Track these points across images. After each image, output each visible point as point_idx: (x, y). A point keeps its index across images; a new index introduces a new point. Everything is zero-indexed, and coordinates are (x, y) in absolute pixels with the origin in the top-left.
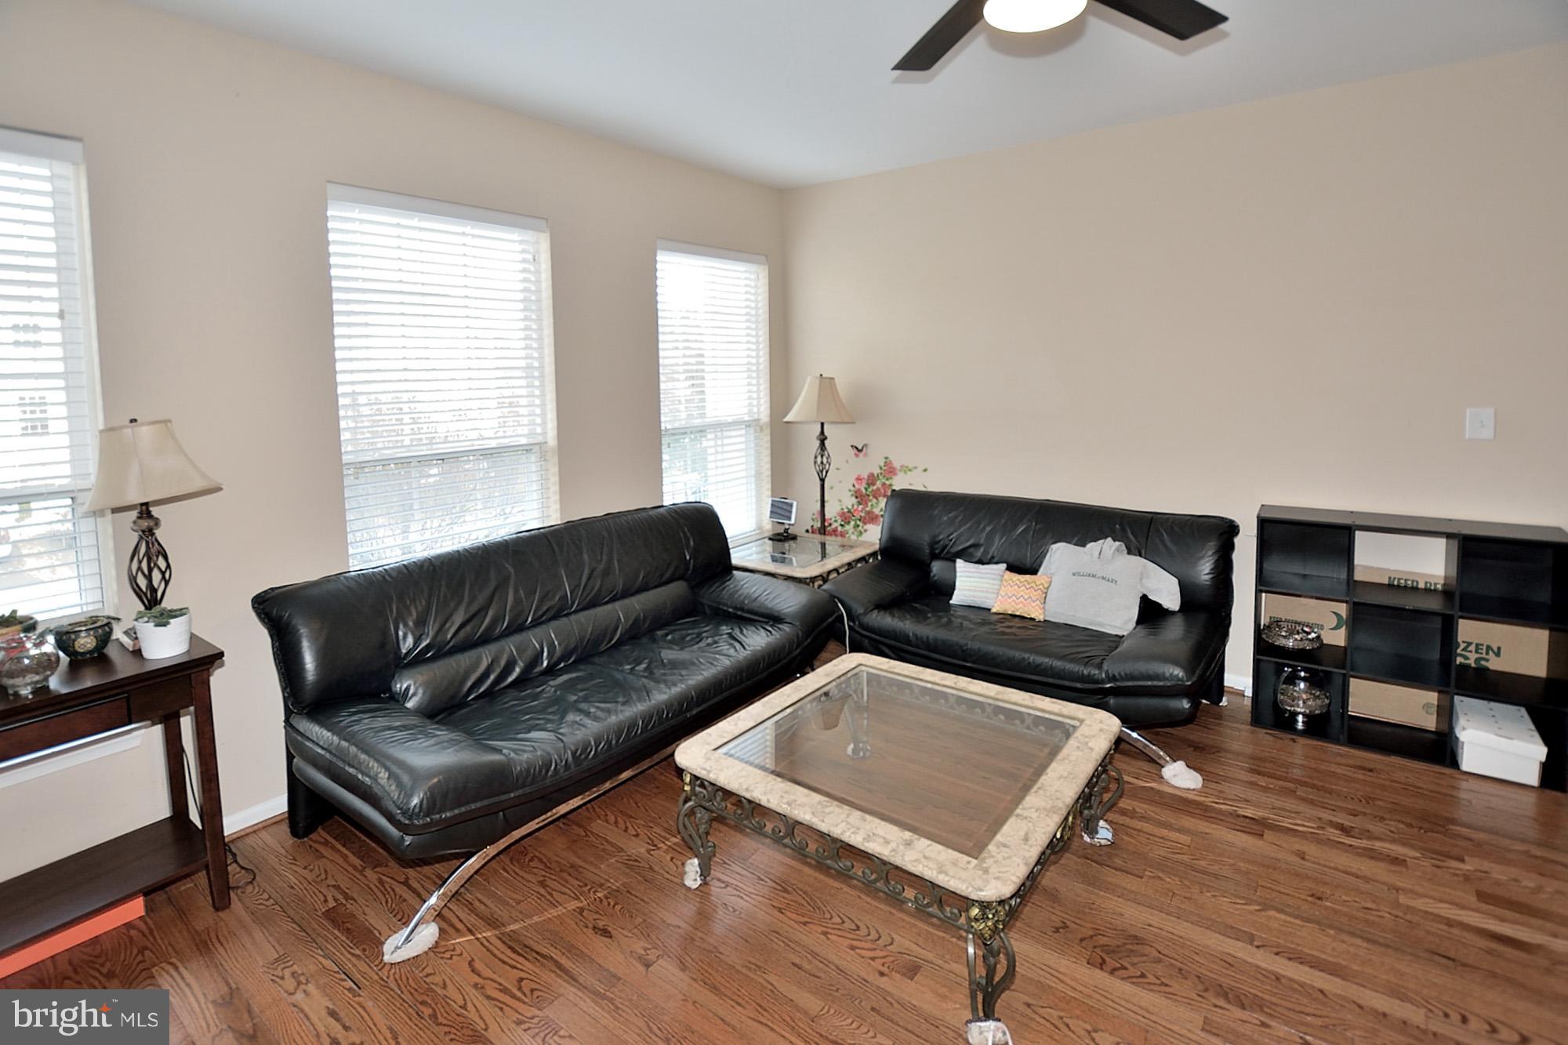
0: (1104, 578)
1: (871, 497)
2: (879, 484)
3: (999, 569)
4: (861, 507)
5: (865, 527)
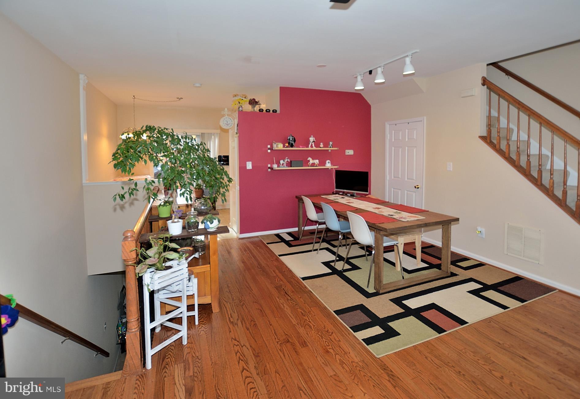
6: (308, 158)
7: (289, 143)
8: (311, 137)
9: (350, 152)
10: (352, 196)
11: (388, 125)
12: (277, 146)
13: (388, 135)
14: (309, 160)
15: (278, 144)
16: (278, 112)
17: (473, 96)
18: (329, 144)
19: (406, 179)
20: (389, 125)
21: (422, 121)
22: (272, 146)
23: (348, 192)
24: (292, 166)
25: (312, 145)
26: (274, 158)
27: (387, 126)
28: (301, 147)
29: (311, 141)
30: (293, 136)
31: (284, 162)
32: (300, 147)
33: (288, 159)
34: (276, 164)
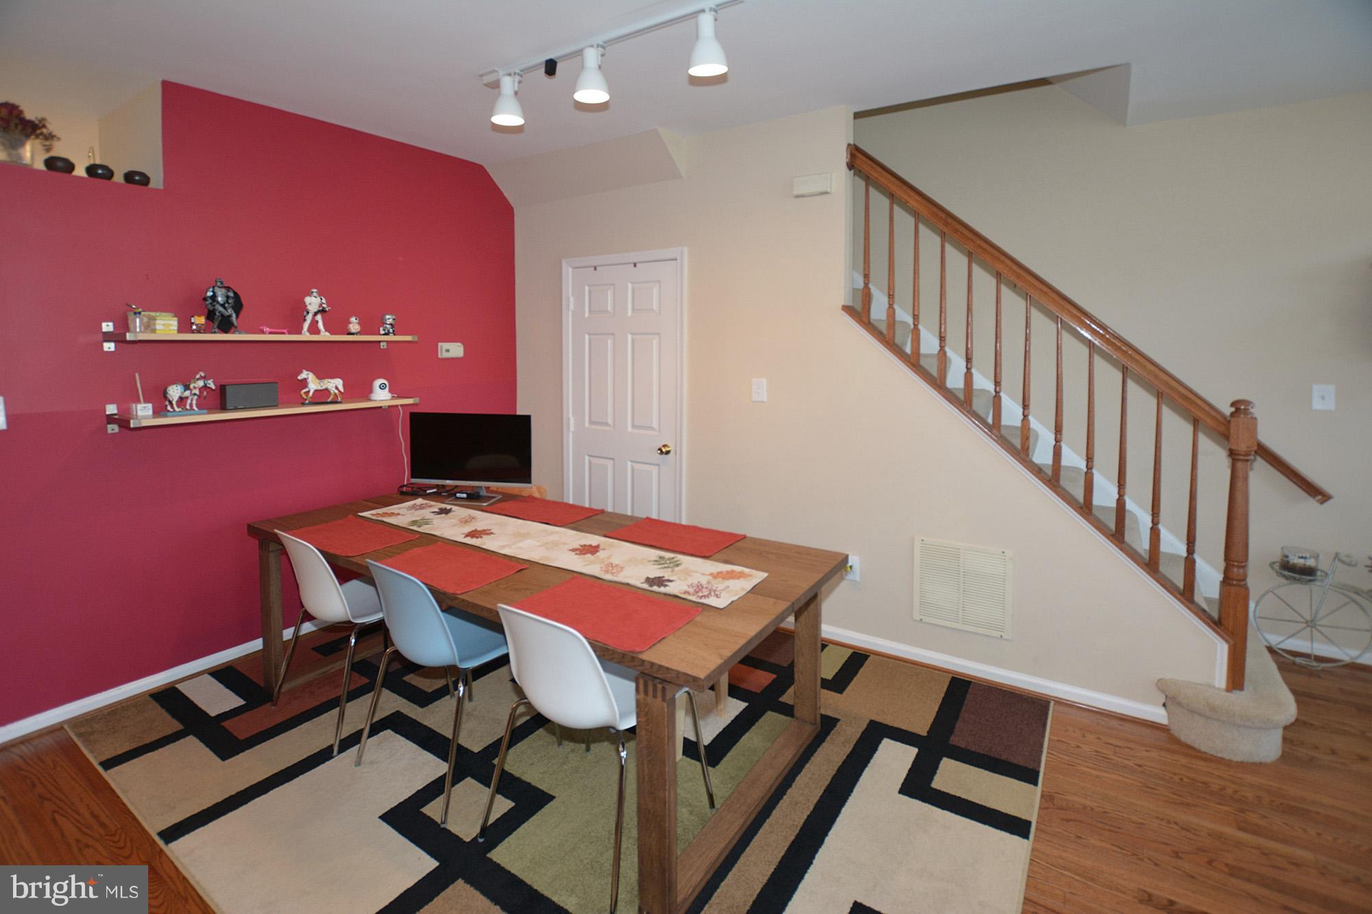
6: (301, 372)
7: (210, 316)
8: (310, 294)
9: (453, 350)
10: (474, 498)
11: (570, 269)
12: (149, 327)
13: (572, 299)
14: (305, 380)
15: (154, 319)
16: (157, 181)
17: (826, 193)
18: (383, 323)
19: (630, 429)
20: (573, 268)
21: (676, 259)
22: (123, 325)
23: (457, 486)
24: (229, 406)
25: (314, 323)
26: (137, 375)
27: (568, 273)
28: (267, 329)
29: (309, 308)
30: (228, 289)
31: (187, 393)
32: (263, 332)
33: (204, 378)
34: (146, 401)
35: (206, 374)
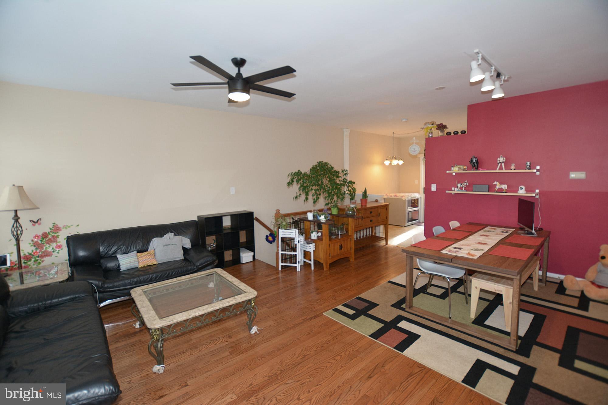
0: (173, 244)
1: (45, 244)
2: (50, 237)
3: (135, 253)
4: (38, 250)
5: (42, 260)
6: (494, 182)
14: (496, 184)
16: (467, 132)
24: (474, 190)
25: (501, 166)
30: (476, 158)
31: (462, 186)
33: (467, 182)
35: (467, 180)
